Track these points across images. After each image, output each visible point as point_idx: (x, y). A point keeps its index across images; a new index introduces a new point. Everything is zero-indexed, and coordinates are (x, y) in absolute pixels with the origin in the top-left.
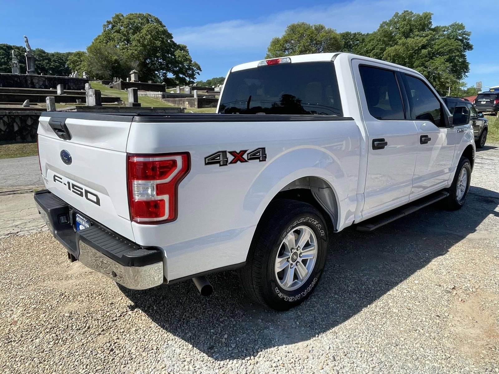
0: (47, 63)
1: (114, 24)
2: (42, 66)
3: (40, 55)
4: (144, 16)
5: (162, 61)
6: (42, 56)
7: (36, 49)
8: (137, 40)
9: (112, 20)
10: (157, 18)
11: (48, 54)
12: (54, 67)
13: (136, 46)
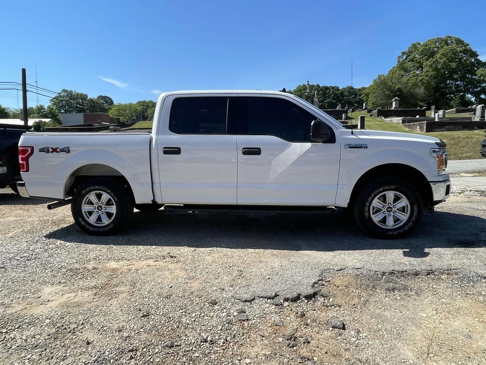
0: (354, 98)
1: (408, 54)
2: (349, 100)
3: (349, 92)
4: (443, 39)
5: (459, 83)
6: (351, 92)
7: (347, 87)
8: (429, 65)
9: (407, 51)
10: (458, 39)
11: (356, 89)
12: (358, 100)
13: (427, 71)
